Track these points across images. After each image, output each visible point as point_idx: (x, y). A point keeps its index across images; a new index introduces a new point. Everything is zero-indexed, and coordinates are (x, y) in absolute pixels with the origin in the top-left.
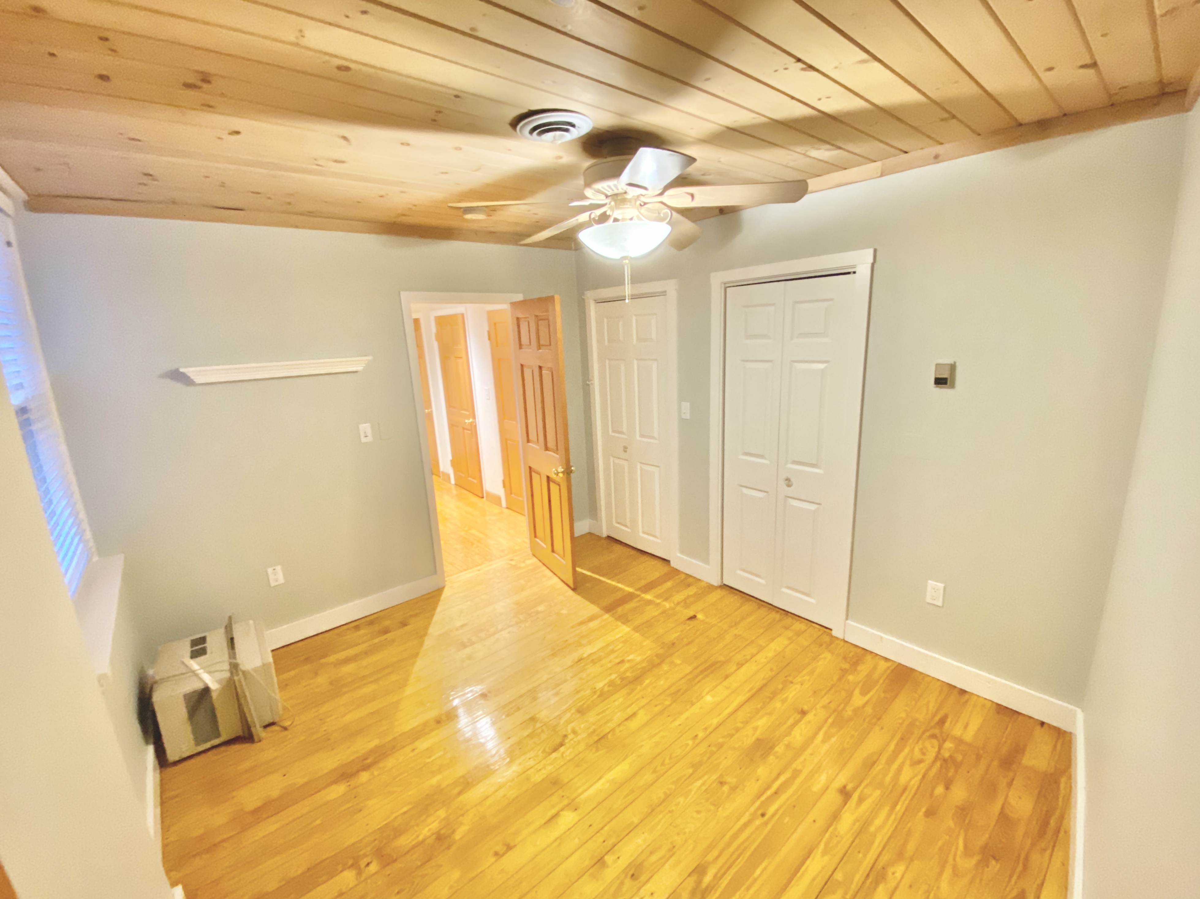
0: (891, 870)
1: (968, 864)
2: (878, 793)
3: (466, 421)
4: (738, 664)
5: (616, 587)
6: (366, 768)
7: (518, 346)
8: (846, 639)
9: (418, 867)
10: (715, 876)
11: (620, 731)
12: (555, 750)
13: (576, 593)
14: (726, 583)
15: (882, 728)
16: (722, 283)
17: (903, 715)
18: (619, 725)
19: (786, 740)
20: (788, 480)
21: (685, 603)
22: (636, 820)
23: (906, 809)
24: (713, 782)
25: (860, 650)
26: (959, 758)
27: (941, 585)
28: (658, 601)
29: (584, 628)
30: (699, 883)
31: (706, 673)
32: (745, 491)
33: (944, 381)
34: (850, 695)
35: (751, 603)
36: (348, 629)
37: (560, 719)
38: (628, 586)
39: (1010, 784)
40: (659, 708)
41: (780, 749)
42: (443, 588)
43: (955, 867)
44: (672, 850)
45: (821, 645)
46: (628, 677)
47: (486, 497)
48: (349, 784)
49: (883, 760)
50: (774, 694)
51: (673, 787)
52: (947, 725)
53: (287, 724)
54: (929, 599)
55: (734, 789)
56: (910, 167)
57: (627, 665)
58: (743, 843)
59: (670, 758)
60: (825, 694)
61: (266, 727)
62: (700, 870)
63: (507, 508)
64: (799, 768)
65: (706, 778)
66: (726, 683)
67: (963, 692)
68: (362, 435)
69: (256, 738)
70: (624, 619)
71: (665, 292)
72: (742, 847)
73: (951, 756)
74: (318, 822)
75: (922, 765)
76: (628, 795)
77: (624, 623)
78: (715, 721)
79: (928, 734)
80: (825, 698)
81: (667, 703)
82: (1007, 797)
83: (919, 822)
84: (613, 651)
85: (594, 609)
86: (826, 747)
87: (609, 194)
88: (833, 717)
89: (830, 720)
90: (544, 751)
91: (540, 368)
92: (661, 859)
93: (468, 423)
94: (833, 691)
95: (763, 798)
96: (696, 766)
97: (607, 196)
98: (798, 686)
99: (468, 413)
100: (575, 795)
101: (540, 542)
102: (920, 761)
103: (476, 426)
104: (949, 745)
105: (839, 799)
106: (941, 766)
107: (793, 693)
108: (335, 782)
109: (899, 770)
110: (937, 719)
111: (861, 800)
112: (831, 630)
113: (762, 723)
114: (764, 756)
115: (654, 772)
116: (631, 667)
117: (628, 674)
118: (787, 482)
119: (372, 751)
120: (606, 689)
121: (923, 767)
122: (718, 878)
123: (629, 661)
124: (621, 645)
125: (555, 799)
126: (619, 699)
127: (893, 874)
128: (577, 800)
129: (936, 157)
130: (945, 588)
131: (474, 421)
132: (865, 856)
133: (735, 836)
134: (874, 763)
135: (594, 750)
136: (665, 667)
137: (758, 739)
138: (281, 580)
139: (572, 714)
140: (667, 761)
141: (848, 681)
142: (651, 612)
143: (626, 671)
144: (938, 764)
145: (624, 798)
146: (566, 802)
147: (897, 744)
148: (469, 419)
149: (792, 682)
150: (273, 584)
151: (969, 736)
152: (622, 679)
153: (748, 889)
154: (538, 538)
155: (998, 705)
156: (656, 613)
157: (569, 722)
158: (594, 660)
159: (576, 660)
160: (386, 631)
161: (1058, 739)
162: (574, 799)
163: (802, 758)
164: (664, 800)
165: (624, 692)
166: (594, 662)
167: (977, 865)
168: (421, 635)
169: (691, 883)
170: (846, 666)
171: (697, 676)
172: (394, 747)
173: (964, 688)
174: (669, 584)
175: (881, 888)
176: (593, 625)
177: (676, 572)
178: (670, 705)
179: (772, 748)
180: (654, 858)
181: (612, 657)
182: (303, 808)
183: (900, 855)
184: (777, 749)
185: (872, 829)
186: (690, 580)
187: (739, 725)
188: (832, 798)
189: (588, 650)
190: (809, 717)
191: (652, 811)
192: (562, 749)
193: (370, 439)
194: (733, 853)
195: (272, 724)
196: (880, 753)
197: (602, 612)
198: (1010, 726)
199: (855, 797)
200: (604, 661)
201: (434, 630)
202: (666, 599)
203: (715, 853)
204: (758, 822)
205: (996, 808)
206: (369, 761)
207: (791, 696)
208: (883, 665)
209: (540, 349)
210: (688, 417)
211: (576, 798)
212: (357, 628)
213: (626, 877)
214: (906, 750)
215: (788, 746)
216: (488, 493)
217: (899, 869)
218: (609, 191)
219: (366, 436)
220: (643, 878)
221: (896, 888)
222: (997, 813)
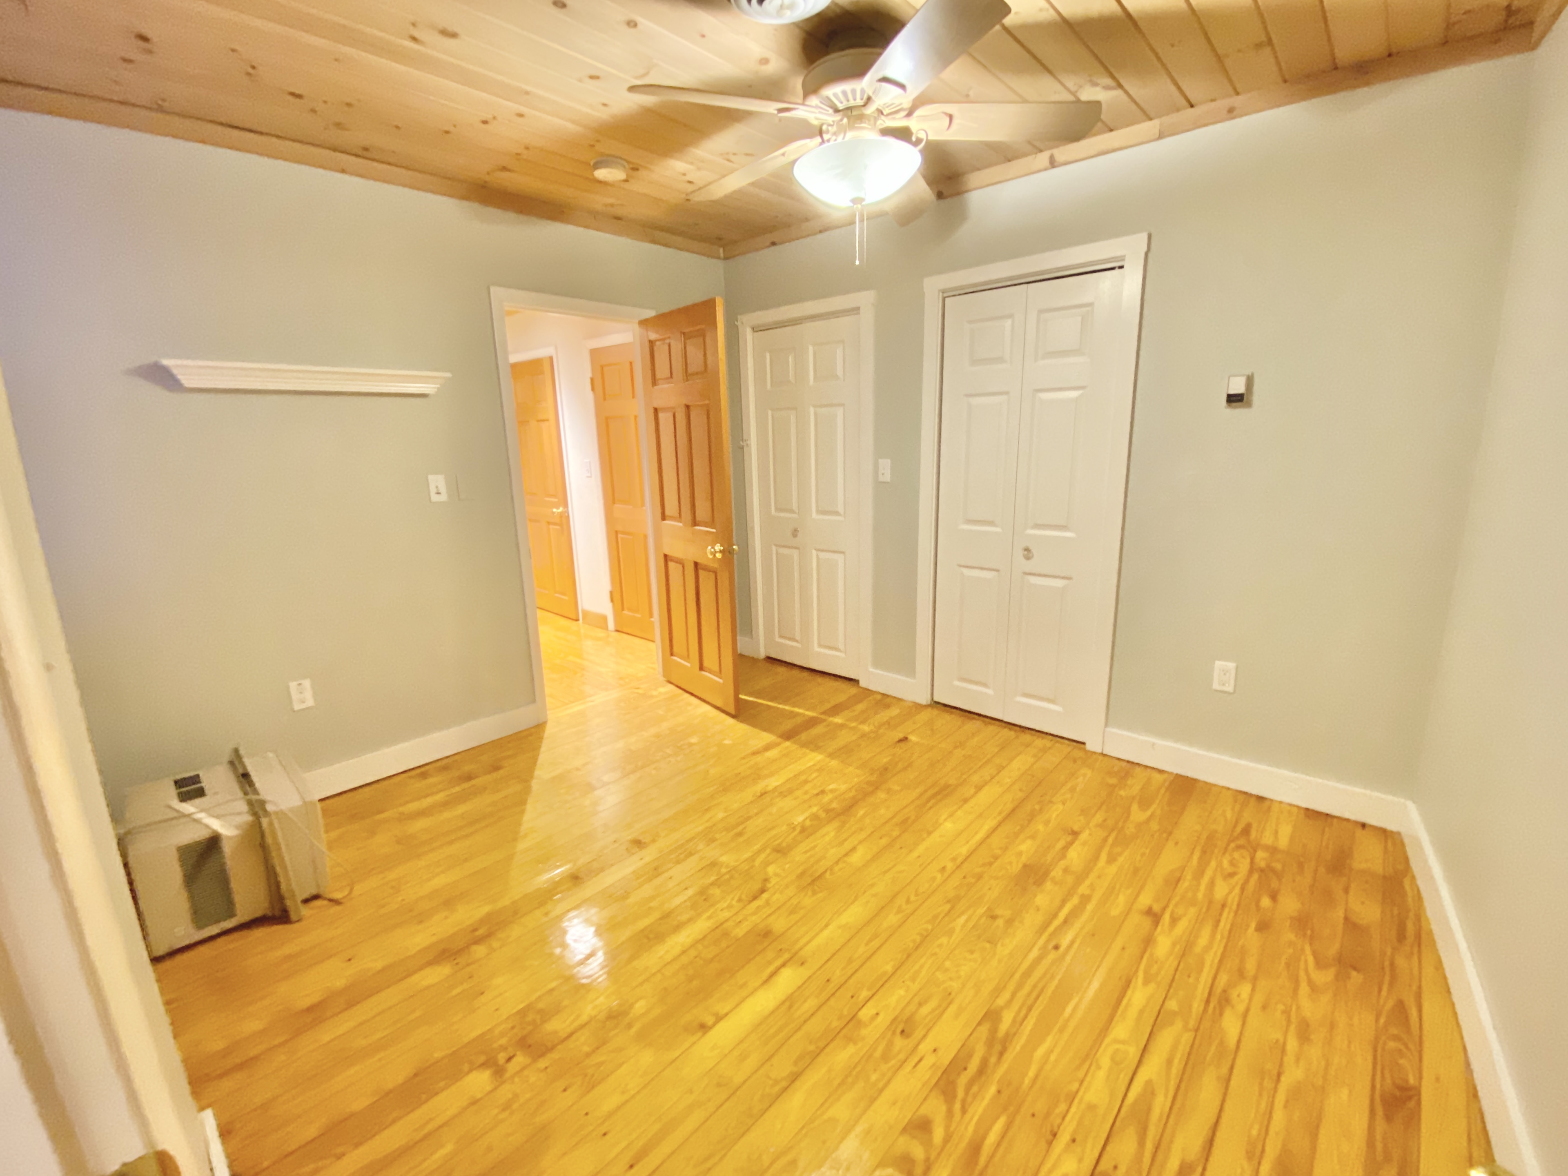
0: (1234, 994)
1: (1324, 977)
2: (1192, 911)
3: (555, 510)
4: (976, 787)
5: (792, 712)
6: (478, 941)
7: (650, 381)
8: (1104, 753)
9: (588, 1055)
10: (1014, 1021)
11: (840, 870)
12: (755, 898)
13: (738, 721)
14: (937, 700)
15: (1177, 843)
16: (939, 291)
17: (1198, 827)
18: (837, 863)
19: (1062, 864)
20: (1027, 550)
21: (889, 724)
22: (889, 968)
23: (1232, 925)
24: (981, 917)
25: (1124, 764)
26: (1278, 866)
27: (1232, 665)
28: (854, 724)
29: (759, 759)
30: (994, 1030)
31: (939, 797)
32: (967, 572)
33: (1239, 398)
34: (1128, 812)
35: (974, 721)
36: (410, 777)
37: (754, 861)
38: (807, 710)
39: (1346, 890)
40: (884, 841)
41: (1057, 873)
42: (545, 723)
43: (1310, 982)
44: (948, 998)
45: (1075, 761)
46: (834, 809)
47: (583, 619)
48: (456, 962)
49: (1189, 876)
50: (1032, 817)
51: (930, 927)
52: (1253, 834)
53: (337, 896)
54: (1216, 686)
55: (1010, 922)
56: (1197, 125)
57: (830, 796)
58: (1041, 979)
59: (917, 895)
60: (1096, 812)
61: (306, 901)
62: (992, 1016)
63: (617, 631)
64: (1087, 892)
65: (970, 912)
66: (967, 807)
67: (1261, 799)
68: (433, 490)
69: (293, 916)
70: (814, 745)
71: (858, 308)
72: (1040, 986)
73: (1268, 866)
74: (418, 1013)
75: (1236, 878)
76: (870, 940)
77: (812, 750)
78: (964, 850)
79: (1233, 845)
80: (1098, 816)
81: (895, 833)
82: (1347, 903)
83: (1251, 938)
84: (806, 782)
85: (767, 737)
86: (1113, 869)
87: (840, 106)
88: (1113, 835)
89: (1110, 840)
90: (740, 900)
91: (688, 407)
92: (933, 1010)
93: (556, 513)
94: (1104, 807)
95: (1051, 928)
96: (953, 902)
97: (837, 111)
98: (1061, 807)
99: (556, 500)
100: (797, 947)
101: (679, 660)
102: (1232, 875)
103: (568, 517)
104: (1261, 855)
105: (1147, 922)
106: (1260, 877)
107: (1055, 812)
108: (430, 963)
109: (1212, 883)
110: (1239, 829)
111: (1174, 920)
112: (1084, 743)
113: (1026, 847)
114: (1039, 882)
115: (899, 911)
116: (836, 798)
117: (834, 805)
118: (1026, 553)
119: (482, 921)
120: (808, 823)
121: (1239, 878)
122: (1017, 1022)
123: (831, 791)
124: (814, 775)
125: (770, 954)
126: (829, 832)
127: (1238, 996)
128: (802, 953)
129: (1231, 110)
130: (1237, 668)
131: (566, 509)
132: (1197, 979)
133: (1028, 974)
134: (1178, 881)
135: (810, 893)
136: (881, 795)
137: (1025, 866)
138: (310, 702)
139: (769, 855)
140: (913, 898)
141: (1121, 796)
142: (844, 738)
143: (831, 801)
144: (1255, 876)
145: (867, 944)
146: (786, 956)
147: (1200, 858)
148: (558, 508)
149: (1051, 802)
150: (297, 707)
151: (1283, 842)
152: (827, 811)
153: (1061, 1031)
154: (675, 656)
155: (1307, 809)
156: (854, 738)
157: (767, 864)
158: (783, 792)
159: (759, 794)
160: (469, 777)
161: (1386, 842)
162: (796, 953)
163: (1087, 882)
164: (922, 942)
165: (835, 824)
166: (783, 795)
167: (1337, 977)
168: (525, 777)
169: (984, 1030)
170: (1113, 781)
171: (928, 801)
172: (515, 913)
173: (1261, 794)
174: (860, 707)
175: (1228, 1014)
176: (772, 754)
177: (868, 692)
178: (899, 836)
179: (1046, 874)
180: (925, 1010)
181: (807, 787)
182: (389, 997)
183: (1241, 974)
184: (1053, 874)
185: (1198, 949)
186: (888, 700)
187: (998, 852)
188: (1137, 922)
189: (773, 782)
190: (1084, 836)
191: (909, 956)
192: (765, 896)
193: (443, 498)
194: (1029, 995)
195: (316, 897)
196: (1183, 869)
197: (779, 740)
198: (1327, 829)
199: (1167, 917)
200: (798, 793)
201: (543, 772)
202: (863, 722)
203: (1006, 995)
204: (1052, 955)
205: (1339, 914)
206: (480, 932)
207: (1054, 816)
208: (1158, 778)
209: (687, 380)
210: (887, 477)
211: (801, 949)
212: (424, 776)
213: (894, 1033)
214: (1213, 864)
215: (1066, 870)
216: (586, 613)
217: (1245, 990)
218: (842, 103)
219: (438, 493)
220: (919, 1033)
221: (1247, 1010)
222: (1342, 920)
